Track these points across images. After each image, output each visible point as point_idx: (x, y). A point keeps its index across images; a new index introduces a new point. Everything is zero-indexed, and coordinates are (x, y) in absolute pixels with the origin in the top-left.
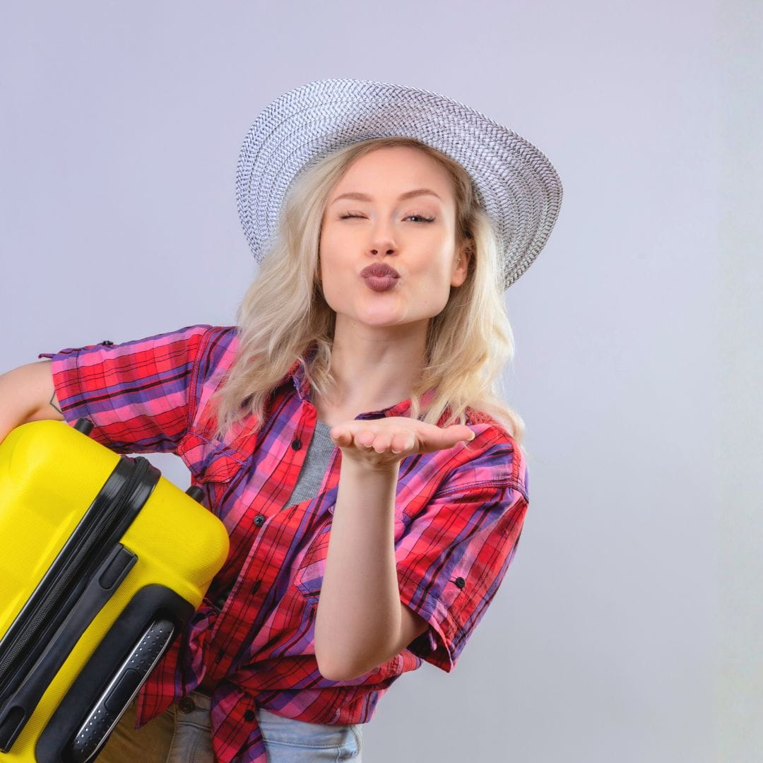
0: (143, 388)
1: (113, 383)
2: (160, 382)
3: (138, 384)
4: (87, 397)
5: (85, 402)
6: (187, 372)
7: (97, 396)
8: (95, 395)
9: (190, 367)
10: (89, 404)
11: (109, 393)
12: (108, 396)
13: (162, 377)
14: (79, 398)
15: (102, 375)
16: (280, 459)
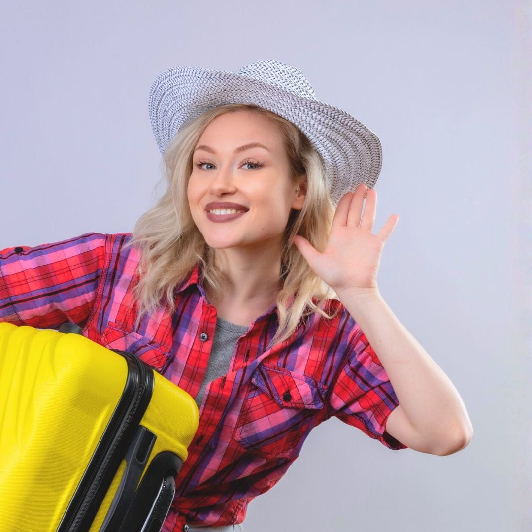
0: (61, 291)
1: (35, 287)
2: (76, 286)
3: (57, 288)
4: (14, 299)
5: (12, 303)
6: (98, 277)
7: (24, 299)
8: (21, 298)
9: (100, 273)
10: (16, 305)
11: (33, 296)
12: (33, 298)
13: (78, 282)
14: (8, 301)
15: (25, 282)
16: (191, 348)
